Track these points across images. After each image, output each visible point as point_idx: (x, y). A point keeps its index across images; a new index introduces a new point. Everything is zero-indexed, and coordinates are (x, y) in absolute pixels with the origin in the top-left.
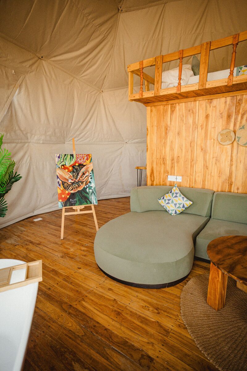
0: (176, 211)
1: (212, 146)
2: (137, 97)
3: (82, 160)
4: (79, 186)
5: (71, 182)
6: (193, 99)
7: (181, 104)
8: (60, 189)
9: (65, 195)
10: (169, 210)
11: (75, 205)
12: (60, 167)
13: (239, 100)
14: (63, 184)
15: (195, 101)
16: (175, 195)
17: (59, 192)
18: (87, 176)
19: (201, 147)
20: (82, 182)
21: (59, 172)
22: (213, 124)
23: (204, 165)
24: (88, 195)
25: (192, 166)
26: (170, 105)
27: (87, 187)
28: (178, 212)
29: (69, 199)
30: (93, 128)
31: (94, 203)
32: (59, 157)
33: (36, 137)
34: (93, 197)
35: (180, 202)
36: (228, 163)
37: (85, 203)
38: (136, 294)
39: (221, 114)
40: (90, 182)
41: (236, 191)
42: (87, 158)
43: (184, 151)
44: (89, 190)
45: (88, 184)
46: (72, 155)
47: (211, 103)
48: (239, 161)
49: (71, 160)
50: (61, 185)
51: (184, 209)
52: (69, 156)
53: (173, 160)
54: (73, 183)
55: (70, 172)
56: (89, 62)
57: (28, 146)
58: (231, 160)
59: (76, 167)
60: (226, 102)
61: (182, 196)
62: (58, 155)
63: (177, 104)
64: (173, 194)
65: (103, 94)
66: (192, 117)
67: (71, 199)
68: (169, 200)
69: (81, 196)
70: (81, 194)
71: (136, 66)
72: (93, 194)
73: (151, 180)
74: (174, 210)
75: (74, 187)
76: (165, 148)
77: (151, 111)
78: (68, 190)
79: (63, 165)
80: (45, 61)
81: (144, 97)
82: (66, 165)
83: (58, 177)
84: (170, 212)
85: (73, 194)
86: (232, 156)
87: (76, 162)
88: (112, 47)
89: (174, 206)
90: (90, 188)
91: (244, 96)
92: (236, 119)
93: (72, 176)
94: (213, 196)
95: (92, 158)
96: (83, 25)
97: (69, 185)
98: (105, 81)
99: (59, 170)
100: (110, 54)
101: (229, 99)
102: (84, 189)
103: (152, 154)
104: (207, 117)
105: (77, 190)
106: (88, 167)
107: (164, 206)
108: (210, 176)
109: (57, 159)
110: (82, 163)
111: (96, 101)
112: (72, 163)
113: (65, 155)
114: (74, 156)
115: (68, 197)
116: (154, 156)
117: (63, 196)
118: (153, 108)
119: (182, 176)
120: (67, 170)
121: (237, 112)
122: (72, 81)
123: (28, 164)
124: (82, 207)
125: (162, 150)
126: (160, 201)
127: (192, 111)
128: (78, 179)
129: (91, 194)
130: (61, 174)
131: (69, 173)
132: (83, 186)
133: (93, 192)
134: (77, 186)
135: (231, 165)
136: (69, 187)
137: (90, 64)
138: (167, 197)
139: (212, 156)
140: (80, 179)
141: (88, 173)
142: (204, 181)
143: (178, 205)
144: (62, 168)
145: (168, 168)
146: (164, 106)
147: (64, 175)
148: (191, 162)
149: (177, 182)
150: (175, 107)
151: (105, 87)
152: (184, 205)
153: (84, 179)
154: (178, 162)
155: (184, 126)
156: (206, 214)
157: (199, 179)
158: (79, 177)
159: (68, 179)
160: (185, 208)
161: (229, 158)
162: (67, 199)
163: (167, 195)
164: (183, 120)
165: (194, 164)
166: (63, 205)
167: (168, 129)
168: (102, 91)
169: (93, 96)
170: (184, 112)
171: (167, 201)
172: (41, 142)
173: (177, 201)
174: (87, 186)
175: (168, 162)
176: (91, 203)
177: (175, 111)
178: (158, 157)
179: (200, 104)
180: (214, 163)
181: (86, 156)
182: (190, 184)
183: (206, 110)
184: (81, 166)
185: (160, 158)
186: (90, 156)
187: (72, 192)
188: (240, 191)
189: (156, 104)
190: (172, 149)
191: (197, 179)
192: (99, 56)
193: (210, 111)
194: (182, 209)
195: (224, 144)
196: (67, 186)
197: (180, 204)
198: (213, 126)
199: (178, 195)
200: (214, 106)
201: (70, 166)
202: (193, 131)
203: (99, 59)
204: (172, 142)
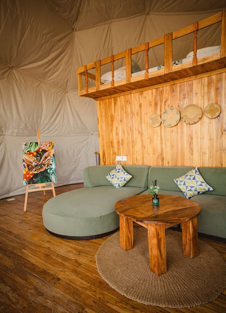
0: (119, 184)
1: (146, 129)
2: (85, 93)
3: (45, 147)
4: (41, 168)
5: (35, 165)
6: (128, 92)
7: (121, 97)
8: (25, 170)
9: (29, 175)
10: (114, 184)
11: (37, 183)
12: (26, 153)
13: (161, 91)
14: (28, 166)
15: (131, 94)
16: (118, 171)
17: (24, 172)
18: (49, 159)
19: (139, 130)
20: (44, 165)
21: (26, 157)
22: (145, 111)
23: (142, 145)
24: (49, 175)
25: (133, 147)
26: (113, 98)
27: (48, 169)
28: (121, 185)
29: (32, 178)
30: (60, 122)
31: (53, 182)
32: (25, 145)
33: (10, 131)
34: (53, 177)
35: (122, 176)
36: (159, 142)
37: (46, 181)
38: (68, 243)
39: (150, 102)
40: (51, 165)
41: (167, 165)
42: (50, 145)
43: (126, 134)
44: (50, 171)
45: (50, 166)
46: (37, 143)
47: (142, 94)
48: (166, 139)
49: (35, 147)
50: (26, 167)
51: (125, 182)
52: (34, 144)
53: (118, 143)
54: (36, 166)
55: (35, 157)
56: (52, 69)
57: (3, 138)
58: (161, 139)
59: (40, 153)
60: (152, 93)
61: (124, 171)
62: (25, 143)
63: (118, 97)
64: (116, 170)
65: (68, 94)
66: (130, 106)
67: (34, 179)
68: (113, 175)
69: (42, 176)
70: (43, 174)
71: (82, 70)
72: (53, 174)
73: (104, 162)
74: (117, 183)
75: (37, 168)
76: (112, 133)
77: (100, 104)
78: (32, 171)
79: (29, 151)
80: (15, 70)
81: (89, 93)
82: (31, 151)
83: (24, 161)
84: (115, 185)
85: (36, 174)
86: (161, 136)
87: (40, 149)
88: (71, 57)
89: (117, 180)
90: (51, 169)
91: (164, 88)
92: (161, 106)
93: (36, 159)
94: (148, 170)
95: (54, 145)
96: (43, 41)
97: (33, 167)
98: (68, 83)
99: (26, 155)
100: (70, 62)
101: (154, 90)
102: (46, 170)
103: (103, 139)
104: (140, 105)
105: (40, 171)
106: (50, 152)
107: (110, 181)
108: (147, 153)
109: (24, 146)
110: (45, 149)
111: (62, 100)
112: (37, 149)
113: (31, 143)
114: (38, 143)
115: (32, 176)
116: (105, 141)
117: (27, 176)
118: (101, 101)
119: (127, 156)
120: (31, 155)
121: (161, 100)
122: (39, 85)
123: (3, 153)
124: (44, 184)
125: (110, 135)
126: (107, 177)
127: (129, 102)
128: (41, 162)
129: (52, 174)
130: (27, 158)
131: (33, 157)
132: (45, 168)
133: (53, 172)
134: (40, 168)
135: (162, 143)
136: (33, 169)
137: (53, 70)
138: (113, 172)
139: (147, 137)
140: (42, 162)
141: (49, 157)
142: (143, 159)
143: (120, 179)
144: (27, 153)
145: (116, 150)
146: (109, 100)
147: (29, 159)
148: (132, 144)
149: (123, 161)
150: (117, 100)
151: (69, 88)
152: (125, 179)
153: (46, 162)
154: (122, 144)
155: (124, 114)
156: (145, 186)
157: (139, 158)
158: (42, 160)
159: (32, 162)
160: (127, 181)
161: (160, 138)
162: (30, 178)
163: (112, 171)
164: (124, 110)
165: (134, 145)
166: (27, 183)
167: (113, 117)
168: (67, 92)
169: (59, 96)
170: (123, 103)
171: (112, 177)
172: (15, 135)
173: (119, 175)
174: (49, 167)
175: (115, 145)
176: (51, 181)
177: (117, 103)
178: (108, 141)
179: (134, 96)
180: (149, 142)
181: (49, 143)
182: (133, 162)
183: (139, 100)
184: (44, 151)
185: (109, 142)
186: (52, 144)
187: (36, 172)
188: (170, 164)
189: (103, 98)
190: (117, 134)
191: (138, 157)
192: (60, 64)
193: (142, 101)
194: (124, 183)
195: (154, 126)
196: (32, 168)
197: (122, 178)
198: (145, 113)
199: (120, 171)
200: (145, 96)
201: (35, 152)
202: (132, 118)
203: (60, 66)
204: (117, 128)
